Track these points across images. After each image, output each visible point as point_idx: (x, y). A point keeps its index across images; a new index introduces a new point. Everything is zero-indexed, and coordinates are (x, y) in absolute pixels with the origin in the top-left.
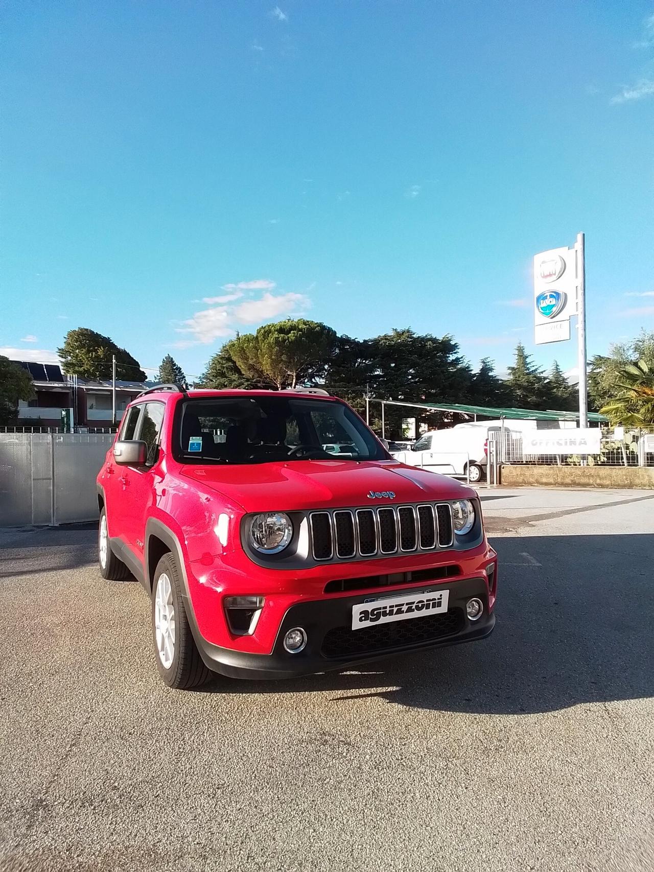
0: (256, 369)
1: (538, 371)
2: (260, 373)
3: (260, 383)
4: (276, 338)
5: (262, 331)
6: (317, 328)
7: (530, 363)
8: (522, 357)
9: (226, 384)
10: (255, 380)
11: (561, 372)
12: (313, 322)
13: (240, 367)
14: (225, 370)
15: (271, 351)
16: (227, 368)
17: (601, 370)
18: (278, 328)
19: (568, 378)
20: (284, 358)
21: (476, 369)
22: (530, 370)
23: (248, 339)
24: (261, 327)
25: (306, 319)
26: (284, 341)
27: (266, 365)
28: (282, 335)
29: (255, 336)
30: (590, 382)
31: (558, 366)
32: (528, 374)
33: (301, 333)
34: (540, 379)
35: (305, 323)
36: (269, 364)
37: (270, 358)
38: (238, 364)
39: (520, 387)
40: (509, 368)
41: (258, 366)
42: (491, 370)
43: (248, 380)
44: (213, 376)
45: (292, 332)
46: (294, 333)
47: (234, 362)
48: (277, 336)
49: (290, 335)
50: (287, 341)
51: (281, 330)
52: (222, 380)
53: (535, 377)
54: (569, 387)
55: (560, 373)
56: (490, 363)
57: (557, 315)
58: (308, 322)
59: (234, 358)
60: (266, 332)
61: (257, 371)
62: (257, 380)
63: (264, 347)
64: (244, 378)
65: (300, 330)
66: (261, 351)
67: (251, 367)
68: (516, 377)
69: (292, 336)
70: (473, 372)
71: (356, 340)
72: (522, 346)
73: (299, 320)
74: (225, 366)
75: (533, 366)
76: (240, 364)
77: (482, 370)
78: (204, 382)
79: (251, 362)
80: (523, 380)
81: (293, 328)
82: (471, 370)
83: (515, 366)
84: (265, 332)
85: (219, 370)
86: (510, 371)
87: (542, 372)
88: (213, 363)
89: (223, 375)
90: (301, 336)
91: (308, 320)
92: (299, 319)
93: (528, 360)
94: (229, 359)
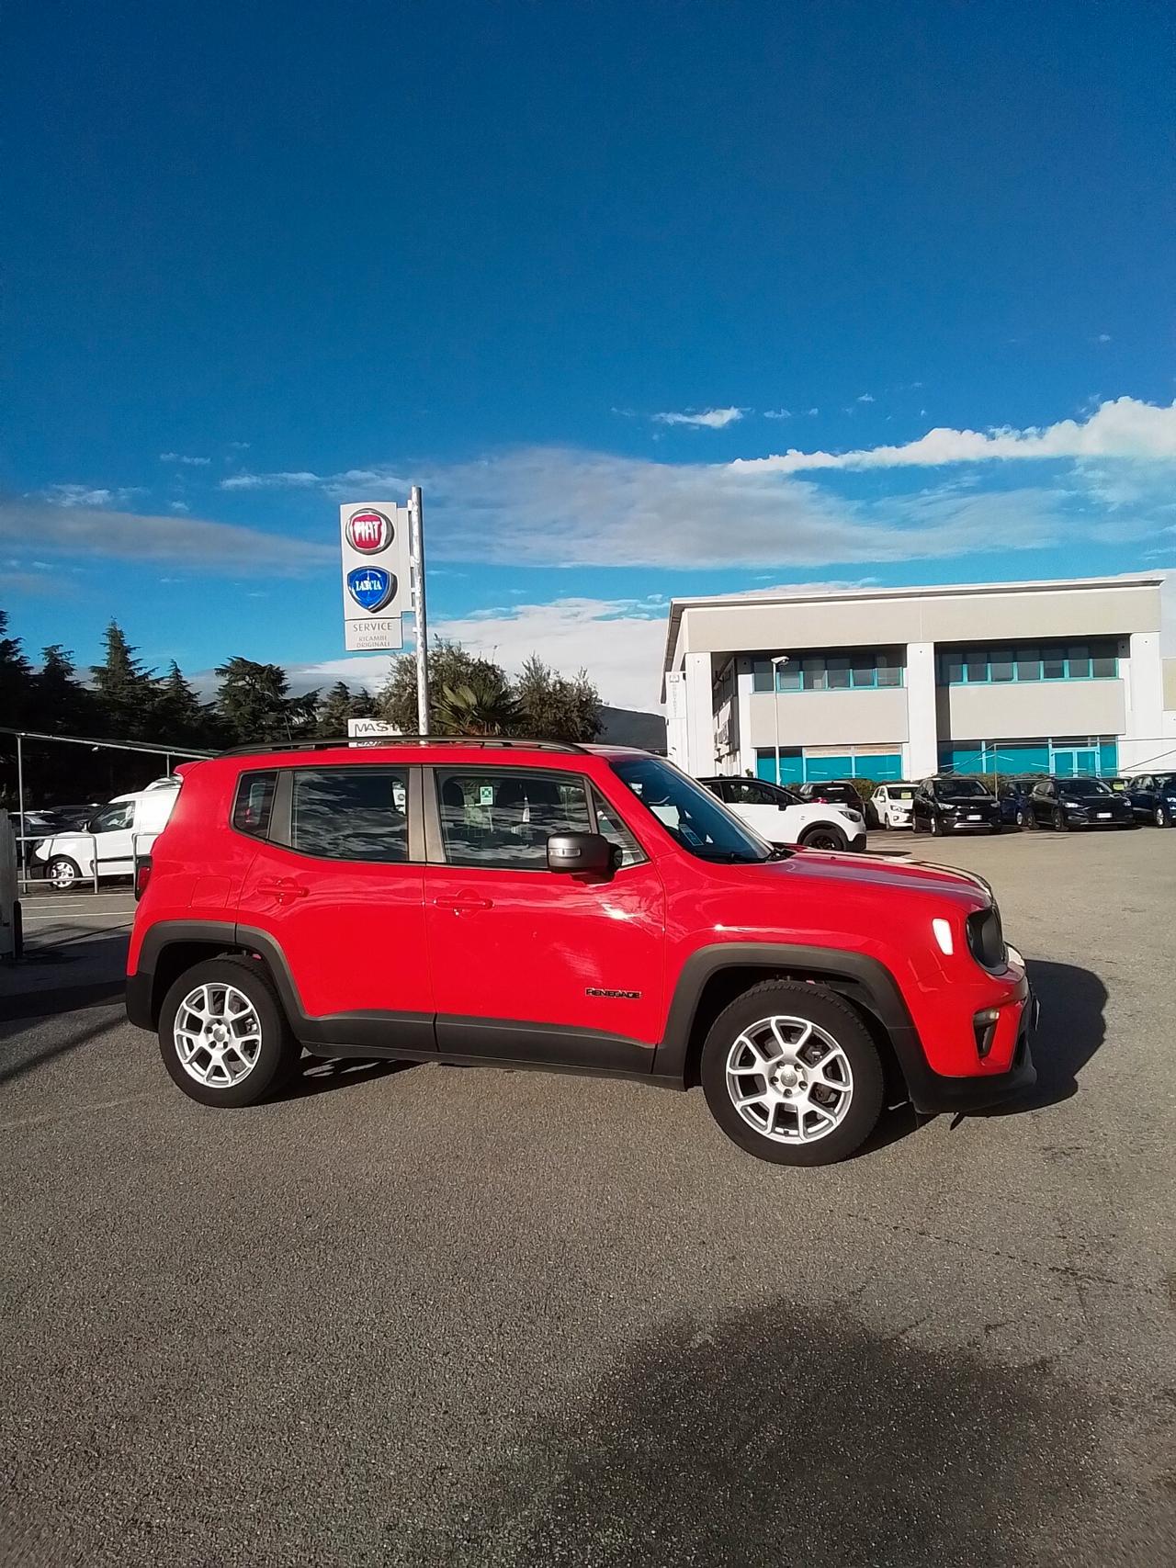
1: (150, 678)
7: (133, 663)
8: (118, 647)
11: (184, 682)
17: (244, 683)
19: (198, 694)
21: (38, 665)
22: (136, 676)
30: (227, 702)
31: (179, 671)
32: (131, 682)
34: (154, 693)
39: (120, 706)
40: (94, 669)
42: (70, 670)
53: (146, 688)
54: (199, 709)
55: (184, 684)
56: (64, 657)
57: (382, 608)
68: (109, 688)
70: (32, 672)
72: (118, 629)
75: (141, 669)
77: (47, 669)
80: (124, 695)
82: (29, 668)
83: (106, 666)
86: (95, 675)
87: (157, 681)
93: (131, 657)
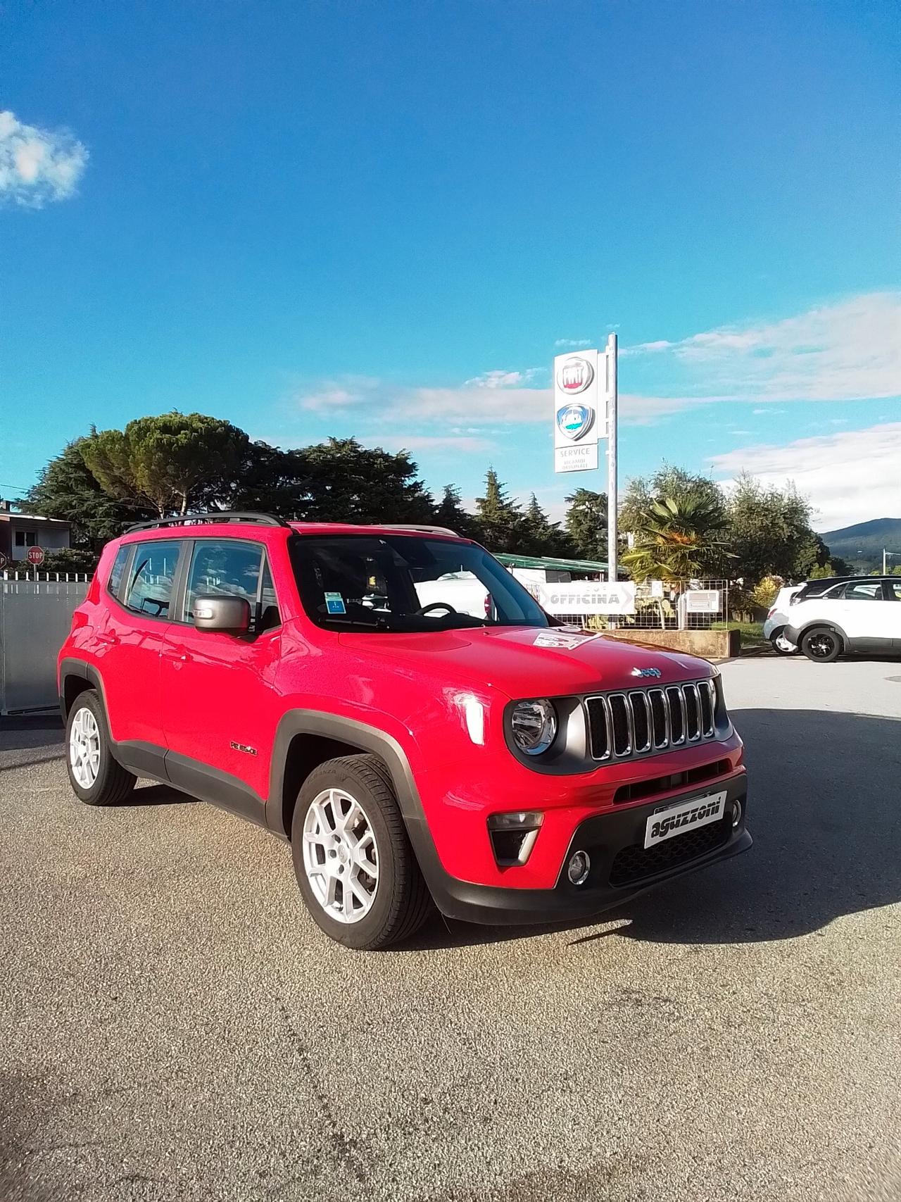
0: (125, 484)
1: (514, 505)
2: (132, 491)
3: (131, 504)
4: (157, 439)
5: (136, 428)
6: (219, 429)
7: (503, 495)
8: (494, 486)
9: (74, 504)
10: (122, 499)
11: (539, 507)
12: (213, 419)
13: (98, 480)
14: (72, 482)
15: (150, 459)
16: (75, 480)
17: (584, 507)
18: (161, 424)
19: (548, 516)
20: (170, 469)
21: (438, 499)
22: (504, 504)
23: (112, 438)
24: (133, 420)
25: (204, 414)
26: (170, 444)
27: (142, 479)
28: (167, 436)
29: (124, 434)
30: (572, 521)
31: (535, 499)
32: (502, 508)
33: (196, 434)
34: (515, 516)
35: (201, 420)
36: (147, 478)
37: (148, 467)
38: (95, 474)
39: (492, 525)
40: (478, 500)
41: (127, 479)
42: (458, 501)
43: (110, 500)
44: (52, 490)
45: (182, 432)
46: (185, 434)
47: (89, 472)
48: (159, 436)
49: (179, 436)
50: (175, 445)
51: (166, 428)
52: (70, 498)
53: (510, 512)
54: (548, 527)
55: (539, 509)
56: (455, 492)
57: (584, 435)
58: (206, 418)
59: (90, 466)
60: (142, 429)
61: (125, 486)
62: (126, 500)
63: (139, 452)
64: (103, 496)
65: (196, 431)
66: (134, 457)
67: (116, 481)
68: (487, 512)
69: (182, 437)
70: (434, 503)
71: (278, 450)
72: (494, 471)
73: (192, 415)
74: (72, 476)
75: (508, 498)
76: (98, 474)
77: (445, 501)
78: (35, 499)
79: (117, 473)
80: (495, 517)
81: (183, 426)
82: (432, 501)
83: (486, 498)
84: (140, 429)
85: (62, 482)
86: (479, 504)
87: (518, 507)
88: (52, 472)
89: (68, 490)
90: (196, 440)
91: (206, 416)
92: (192, 413)
93: (501, 491)
94: (80, 466)
